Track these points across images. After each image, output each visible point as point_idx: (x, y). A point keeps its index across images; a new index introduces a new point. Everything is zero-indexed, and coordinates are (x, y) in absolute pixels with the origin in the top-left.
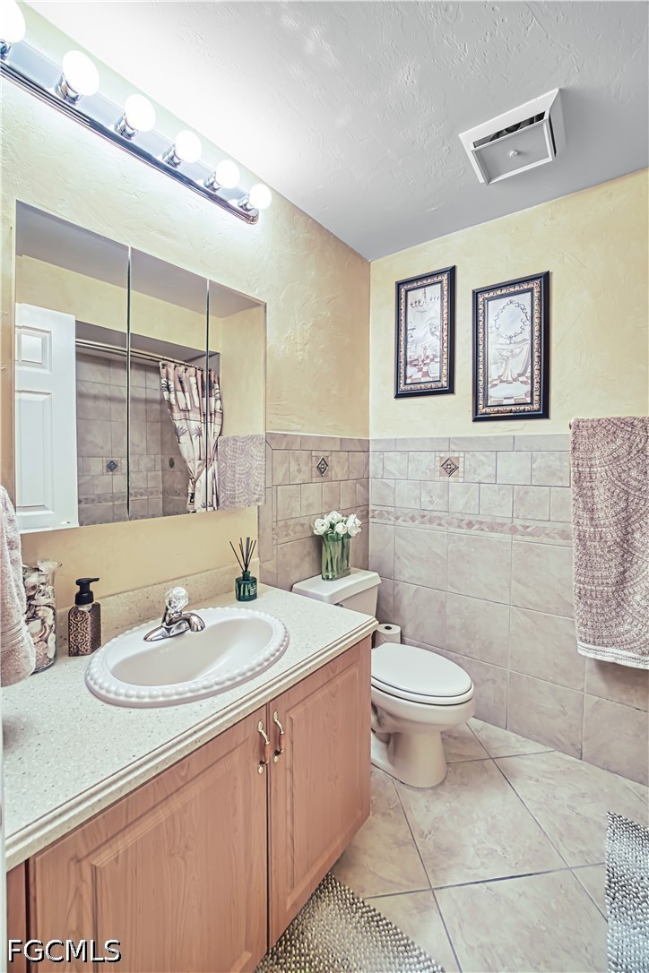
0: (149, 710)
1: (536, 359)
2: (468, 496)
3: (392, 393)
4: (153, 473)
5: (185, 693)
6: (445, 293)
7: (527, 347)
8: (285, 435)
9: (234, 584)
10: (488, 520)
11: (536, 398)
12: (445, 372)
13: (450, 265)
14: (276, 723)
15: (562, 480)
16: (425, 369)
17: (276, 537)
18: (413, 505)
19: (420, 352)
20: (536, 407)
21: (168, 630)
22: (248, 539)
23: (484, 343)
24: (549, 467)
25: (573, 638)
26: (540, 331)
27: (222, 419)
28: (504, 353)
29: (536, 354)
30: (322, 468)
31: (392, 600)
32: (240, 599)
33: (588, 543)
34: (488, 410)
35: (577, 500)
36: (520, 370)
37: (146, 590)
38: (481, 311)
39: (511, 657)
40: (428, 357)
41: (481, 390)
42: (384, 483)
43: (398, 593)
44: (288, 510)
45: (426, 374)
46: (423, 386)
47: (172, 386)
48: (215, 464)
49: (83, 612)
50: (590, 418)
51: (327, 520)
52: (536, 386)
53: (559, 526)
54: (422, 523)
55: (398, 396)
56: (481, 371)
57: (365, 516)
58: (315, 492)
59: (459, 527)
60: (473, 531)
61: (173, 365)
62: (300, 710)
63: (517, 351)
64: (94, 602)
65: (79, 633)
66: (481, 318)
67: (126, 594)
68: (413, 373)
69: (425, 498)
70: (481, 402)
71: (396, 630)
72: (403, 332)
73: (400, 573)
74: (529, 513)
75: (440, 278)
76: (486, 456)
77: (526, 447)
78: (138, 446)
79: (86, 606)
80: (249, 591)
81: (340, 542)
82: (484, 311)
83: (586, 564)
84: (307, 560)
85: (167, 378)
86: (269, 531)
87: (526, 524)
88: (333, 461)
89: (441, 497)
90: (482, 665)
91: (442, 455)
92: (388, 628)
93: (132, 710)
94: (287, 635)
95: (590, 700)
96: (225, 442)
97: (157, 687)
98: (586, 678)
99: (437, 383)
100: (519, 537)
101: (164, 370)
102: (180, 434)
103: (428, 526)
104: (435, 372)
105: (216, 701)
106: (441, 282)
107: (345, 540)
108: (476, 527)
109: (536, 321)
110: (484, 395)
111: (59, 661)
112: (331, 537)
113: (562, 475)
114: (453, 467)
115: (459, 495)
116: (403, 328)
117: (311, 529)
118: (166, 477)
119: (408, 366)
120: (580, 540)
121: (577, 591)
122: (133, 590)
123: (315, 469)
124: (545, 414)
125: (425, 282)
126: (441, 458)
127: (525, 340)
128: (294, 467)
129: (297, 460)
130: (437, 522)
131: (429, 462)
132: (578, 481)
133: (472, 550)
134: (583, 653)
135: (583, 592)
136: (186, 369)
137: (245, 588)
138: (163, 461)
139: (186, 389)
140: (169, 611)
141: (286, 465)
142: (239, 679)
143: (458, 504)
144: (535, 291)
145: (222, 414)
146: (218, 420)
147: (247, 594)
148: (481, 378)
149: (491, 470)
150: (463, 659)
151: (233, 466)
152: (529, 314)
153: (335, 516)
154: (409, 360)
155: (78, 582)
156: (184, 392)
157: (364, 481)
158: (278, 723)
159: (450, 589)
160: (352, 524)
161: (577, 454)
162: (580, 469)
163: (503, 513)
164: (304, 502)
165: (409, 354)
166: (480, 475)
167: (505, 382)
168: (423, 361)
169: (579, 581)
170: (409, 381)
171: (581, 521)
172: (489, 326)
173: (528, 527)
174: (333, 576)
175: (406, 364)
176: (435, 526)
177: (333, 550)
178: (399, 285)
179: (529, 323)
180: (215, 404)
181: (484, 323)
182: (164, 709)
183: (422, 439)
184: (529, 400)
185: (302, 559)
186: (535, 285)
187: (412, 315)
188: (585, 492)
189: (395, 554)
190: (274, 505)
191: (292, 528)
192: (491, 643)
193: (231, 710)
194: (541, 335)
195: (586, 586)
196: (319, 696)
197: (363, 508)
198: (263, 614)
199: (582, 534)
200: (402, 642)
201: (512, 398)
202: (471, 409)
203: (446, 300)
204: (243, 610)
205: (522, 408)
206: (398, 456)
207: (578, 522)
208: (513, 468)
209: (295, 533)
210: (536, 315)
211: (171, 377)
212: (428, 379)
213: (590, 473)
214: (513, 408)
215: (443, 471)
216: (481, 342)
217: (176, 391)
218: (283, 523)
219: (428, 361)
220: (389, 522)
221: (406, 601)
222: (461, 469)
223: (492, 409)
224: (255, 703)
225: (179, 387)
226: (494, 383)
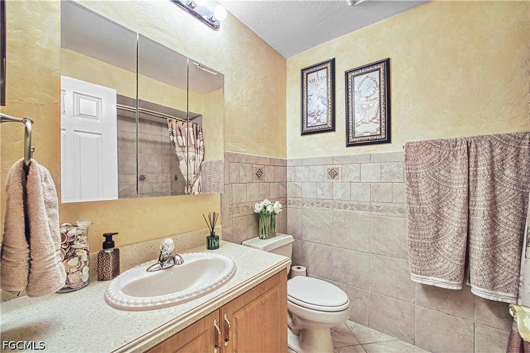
0: (141, 312)
1: (383, 109)
2: (344, 190)
3: (300, 133)
4: (166, 184)
5: (166, 301)
6: (329, 73)
7: (377, 102)
8: (237, 154)
9: (206, 240)
10: (356, 203)
11: (383, 131)
12: (330, 119)
13: (332, 58)
14: (226, 320)
15: (399, 179)
16: (318, 118)
17: (231, 213)
18: (313, 196)
19: (315, 108)
20: (383, 136)
21: (162, 265)
22: (214, 213)
23: (352, 101)
24: (391, 171)
25: (408, 272)
26: (385, 92)
27: (204, 151)
28: (364, 106)
29: (383, 106)
30: (259, 174)
31: (300, 252)
32: (209, 248)
33: (416, 215)
34: (355, 140)
35: (408, 189)
36: (373, 116)
37: (150, 242)
38: (350, 83)
39: (371, 284)
40: (320, 111)
41: (351, 129)
42: (296, 184)
43: (304, 247)
44: (239, 198)
45: (319, 121)
46: (317, 128)
47: (175, 132)
48: (200, 177)
49: (107, 253)
50: (416, 141)
51: (262, 204)
52: (383, 124)
53: (398, 205)
54: (318, 206)
55: (303, 134)
56: (350, 117)
57: (285, 203)
58: (254, 188)
59: (339, 208)
60: (348, 210)
61: (175, 120)
62: (242, 313)
63: (372, 105)
64: (115, 248)
65: (104, 266)
66: (350, 87)
67: (137, 244)
68: (312, 121)
69: (319, 192)
70: (351, 135)
71: (303, 269)
72: (305, 97)
73: (305, 236)
74: (380, 199)
75: (326, 65)
76: (353, 166)
77: (378, 160)
78: (157, 168)
79: (110, 249)
80: (214, 243)
81: (270, 217)
82: (352, 83)
83: (415, 227)
84: (251, 227)
85: (172, 128)
86: (227, 210)
87: (379, 205)
88: (266, 171)
89: (328, 191)
90: (354, 289)
91: (329, 167)
92: (298, 268)
93: (130, 312)
94: (235, 268)
95: (419, 309)
96: (206, 164)
97: (148, 298)
98: (416, 295)
99: (325, 126)
100: (374, 213)
101: (170, 123)
102: (179, 160)
103: (321, 208)
104: (324, 119)
105: (185, 306)
106: (327, 68)
107: (273, 216)
108: (349, 208)
109: (382, 87)
110: (352, 131)
111: (90, 284)
112: (264, 214)
113: (399, 176)
114: (335, 173)
115: (339, 190)
116: (305, 95)
117: (253, 209)
118: (173, 186)
119: (309, 117)
120: (411, 213)
121: (410, 243)
122: (142, 242)
123: (255, 175)
124: (388, 140)
125: (317, 68)
126: (328, 169)
127: (376, 98)
128: (242, 173)
129: (244, 169)
130: (326, 205)
131: (321, 171)
132: (409, 178)
133: (347, 221)
134: (414, 280)
135: (413, 244)
136: (183, 123)
137: (212, 243)
138: (171, 177)
139: (183, 135)
140: (163, 253)
141: (238, 172)
142: (202, 292)
143: (339, 195)
144: (382, 69)
145: (204, 148)
146: (202, 152)
147: (213, 245)
148: (351, 121)
149: (357, 174)
150: (343, 285)
151: (209, 178)
152: (378, 83)
153: (266, 202)
154: (309, 113)
155: (104, 235)
156: (182, 136)
157: (284, 184)
158: (227, 320)
159: (334, 244)
160: (277, 207)
161: (408, 163)
162: (410, 171)
163: (365, 199)
164: (248, 194)
165: (309, 110)
166: (351, 177)
167: (365, 123)
168: (317, 114)
169: (411, 237)
170: (309, 125)
171: (411, 202)
172: (355, 91)
173: (379, 207)
174: (266, 237)
175: (307, 115)
176: (325, 208)
177: (265, 222)
178: (303, 71)
179: (378, 88)
180: (200, 143)
181: (352, 90)
182: (151, 311)
183: (317, 158)
184: (379, 133)
185: (247, 227)
186: (381, 66)
187: (311, 88)
188: (413, 184)
189: (302, 225)
190: (231, 195)
191: (241, 208)
192: (359, 276)
193: (195, 312)
194: (385, 95)
195: (415, 240)
196: (254, 305)
197: (283, 199)
198: (221, 256)
199: (412, 209)
200: (307, 275)
201: (369, 132)
202: (345, 140)
203: (329, 78)
204: (209, 254)
205: (375, 137)
206: (303, 169)
207: (409, 202)
208: (370, 173)
209: (243, 212)
210: (382, 83)
211: (174, 127)
212: (320, 124)
213: (416, 173)
214: (370, 138)
215: (330, 176)
216: (350, 101)
217: (177, 135)
218: (236, 205)
219: (320, 113)
220: (298, 207)
221: (309, 252)
222: (340, 174)
223: (357, 139)
224: (211, 308)
225: (179, 133)
226: (358, 124)
